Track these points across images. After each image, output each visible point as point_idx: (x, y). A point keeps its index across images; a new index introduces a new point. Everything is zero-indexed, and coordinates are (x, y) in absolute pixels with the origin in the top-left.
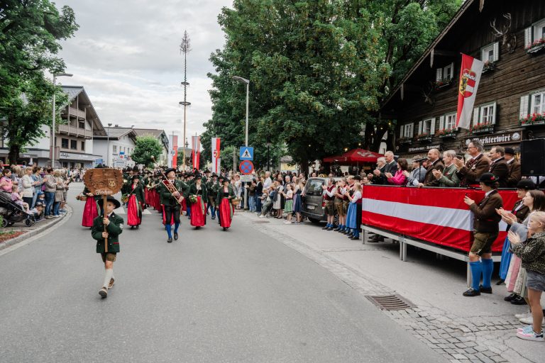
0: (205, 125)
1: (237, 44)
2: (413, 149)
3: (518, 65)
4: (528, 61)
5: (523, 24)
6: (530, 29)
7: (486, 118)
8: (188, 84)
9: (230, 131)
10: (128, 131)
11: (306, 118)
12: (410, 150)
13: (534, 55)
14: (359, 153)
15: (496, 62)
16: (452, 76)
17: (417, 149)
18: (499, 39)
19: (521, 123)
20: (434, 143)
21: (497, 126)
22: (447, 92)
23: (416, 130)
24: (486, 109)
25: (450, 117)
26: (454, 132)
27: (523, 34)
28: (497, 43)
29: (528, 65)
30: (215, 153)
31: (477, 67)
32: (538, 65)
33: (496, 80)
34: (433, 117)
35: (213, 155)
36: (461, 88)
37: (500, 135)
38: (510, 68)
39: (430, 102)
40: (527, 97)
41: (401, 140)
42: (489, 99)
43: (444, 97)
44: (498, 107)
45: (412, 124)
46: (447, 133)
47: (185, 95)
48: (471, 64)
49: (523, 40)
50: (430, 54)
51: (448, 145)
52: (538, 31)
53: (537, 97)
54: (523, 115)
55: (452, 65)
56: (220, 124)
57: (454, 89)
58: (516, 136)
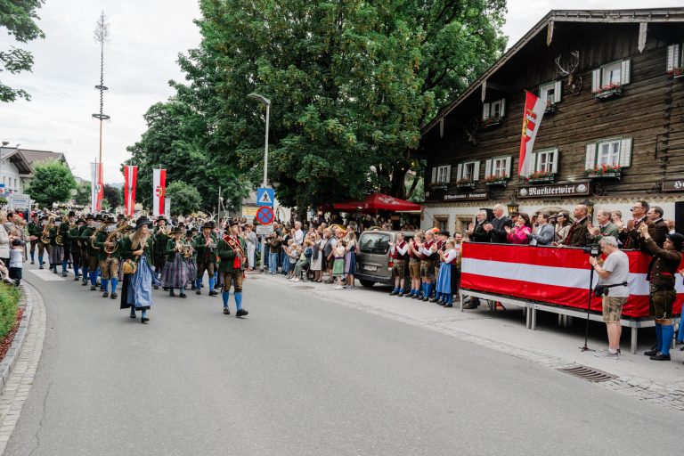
0: (129, 149)
1: (228, 46)
2: (450, 197)
3: (584, 110)
4: (595, 106)
5: (591, 64)
6: (599, 71)
7: (551, 165)
8: (106, 88)
9: (173, 160)
10: (10, 153)
11: (329, 152)
12: (446, 197)
13: (603, 100)
14: (380, 199)
15: (557, 103)
16: (502, 113)
17: (456, 197)
18: (563, 79)
19: (587, 173)
20: (478, 190)
21: (557, 176)
22: (495, 132)
23: (453, 174)
24: (544, 156)
25: (498, 162)
26: (505, 179)
27: (591, 76)
28: (559, 83)
29: (595, 111)
30: (157, 190)
31: (540, 106)
32: (606, 112)
33: (557, 124)
34: (478, 160)
35: (155, 193)
36: (523, 130)
37: (563, 186)
38: (574, 111)
39: (475, 142)
40: (594, 146)
41: (433, 185)
42: (547, 145)
43: (491, 138)
44: (560, 155)
45: (449, 167)
46: (497, 180)
47: (102, 105)
48: (533, 105)
49: (591, 82)
50: (481, 86)
51: (496, 193)
52: (607, 75)
53: (606, 148)
54: (589, 165)
55: (503, 100)
56: (156, 149)
57: (505, 129)
58: (582, 188)
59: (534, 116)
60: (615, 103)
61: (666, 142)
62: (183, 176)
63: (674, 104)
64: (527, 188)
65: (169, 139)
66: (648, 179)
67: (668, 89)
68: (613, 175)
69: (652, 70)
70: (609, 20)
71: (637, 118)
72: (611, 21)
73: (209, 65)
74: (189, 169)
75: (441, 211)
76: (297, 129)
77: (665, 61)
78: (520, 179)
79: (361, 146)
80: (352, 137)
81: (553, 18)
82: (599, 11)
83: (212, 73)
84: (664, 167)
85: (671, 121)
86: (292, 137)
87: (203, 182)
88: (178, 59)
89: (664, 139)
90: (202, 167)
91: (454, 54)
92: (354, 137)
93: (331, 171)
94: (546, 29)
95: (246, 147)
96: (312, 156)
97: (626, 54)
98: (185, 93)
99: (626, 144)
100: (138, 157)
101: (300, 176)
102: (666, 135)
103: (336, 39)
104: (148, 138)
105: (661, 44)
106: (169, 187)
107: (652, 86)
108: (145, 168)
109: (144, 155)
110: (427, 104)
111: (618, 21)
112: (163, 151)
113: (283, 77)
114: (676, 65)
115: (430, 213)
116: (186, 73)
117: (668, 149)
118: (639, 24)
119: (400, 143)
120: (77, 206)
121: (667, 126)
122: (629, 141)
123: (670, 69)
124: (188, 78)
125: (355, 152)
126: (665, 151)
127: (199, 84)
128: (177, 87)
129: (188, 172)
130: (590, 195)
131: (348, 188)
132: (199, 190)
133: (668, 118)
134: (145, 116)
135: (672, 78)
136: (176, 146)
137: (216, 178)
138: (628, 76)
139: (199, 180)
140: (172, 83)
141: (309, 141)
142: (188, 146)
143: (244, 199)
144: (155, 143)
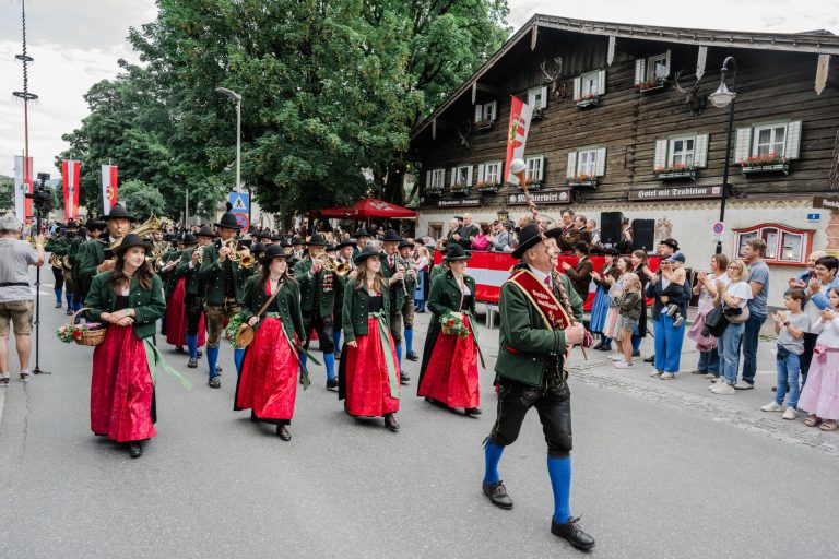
0: (65, 138)
2: (445, 203)
3: (567, 117)
4: (576, 115)
5: (573, 72)
6: (579, 79)
7: (531, 173)
8: (30, 59)
9: (126, 154)
11: (311, 154)
12: (440, 203)
13: (582, 109)
14: (372, 204)
15: (543, 109)
16: (494, 117)
17: (450, 203)
18: (548, 84)
19: (568, 181)
20: (471, 197)
21: (543, 183)
22: (486, 136)
23: (448, 179)
24: (532, 162)
25: (491, 167)
26: (496, 185)
27: (572, 83)
28: (545, 89)
29: (576, 119)
30: (108, 192)
31: (527, 112)
32: (585, 121)
33: (543, 130)
34: (471, 164)
35: (105, 195)
36: (510, 136)
37: (547, 193)
38: (558, 118)
39: (467, 146)
40: (575, 154)
41: (428, 190)
42: (535, 151)
43: (483, 142)
44: (545, 160)
45: (443, 171)
46: (488, 186)
47: (26, 80)
48: (521, 109)
49: (572, 91)
50: (471, 87)
51: (488, 199)
52: (587, 83)
53: (585, 155)
54: (570, 174)
55: (495, 103)
56: (103, 139)
57: (497, 133)
58: (564, 196)
59: (523, 121)
60: (593, 112)
61: (633, 153)
62: (140, 174)
63: (641, 116)
64: (516, 195)
65: (120, 127)
66: (618, 188)
67: (635, 102)
68: (589, 184)
69: (623, 82)
70: (584, 30)
71: (610, 129)
72: (587, 32)
73: (169, 45)
74: (147, 165)
75: (436, 218)
76: (275, 127)
77: (633, 74)
78: (511, 185)
79: (347, 148)
80: (335, 139)
81: (538, 23)
82: (577, 21)
83: (173, 55)
84: (631, 177)
85: (638, 133)
86: (270, 136)
87: (166, 181)
88: (129, 35)
89: (632, 150)
90: (164, 163)
91: (447, 48)
92: (338, 139)
93: (313, 174)
94: (530, 33)
95: (217, 145)
96: (291, 157)
97: (602, 65)
98: (139, 75)
99: (601, 153)
100: (79, 147)
101: (280, 179)
102: (634, 146)
103: (318, 26)
104: (91, 125)
105: (631, 58)
106: (122, 188)
107: (623, 98)
108: (88, 162)
109: (86, 145)
110: (417, 103)
111: (592, 32)
112: (112, 142)
113: (257, 68)
114: (642, 79)
115: (424, 221)
116: (140, 53)
117: (635, 160)
118: (608, 37)
119: (389, 145)
121: (634, 137)
122: (604, 150)
123: (637, 83)
124: (143, 59)
125: (340, 155)
126: (633, 161)
127: (157, 66)
128: (129, 68)
129: (146, 168)
130: (571, 203)
131: (335, 193)
132: (161, 191)
133: (635, 130)
134: (86, 97)
135: (638, 92)
136: (129, 135)
137: (183, 177)
138: (603, 86)
139: (161, 179)
140: (122, 63)
141: (288, 140)
142: (146, 136)
143: (219, 203)
144: (101, 132)
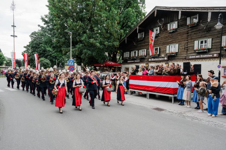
0: (25, 47)
9: (40, 51)
56: (34, 47)
58: (166, 59)
62: (44, 56)
65: (39, 44)
74: (46, 54)
75: (127, 66)
90: (50, 53)
95: (65, 47)
100: (28, 50)
104: (31, 44)
106: (39, 60)
108: (30, 53)
109: (30, 49)
112: (37, 48)
120: (6, 67)
129: (46, 55)
132: (50, 61)
136: (41, 46)
137: (56, 57)
139: (50, 57)
142: (46, 46)
143: (66, 63)
144: (34, 45)
